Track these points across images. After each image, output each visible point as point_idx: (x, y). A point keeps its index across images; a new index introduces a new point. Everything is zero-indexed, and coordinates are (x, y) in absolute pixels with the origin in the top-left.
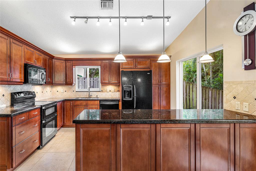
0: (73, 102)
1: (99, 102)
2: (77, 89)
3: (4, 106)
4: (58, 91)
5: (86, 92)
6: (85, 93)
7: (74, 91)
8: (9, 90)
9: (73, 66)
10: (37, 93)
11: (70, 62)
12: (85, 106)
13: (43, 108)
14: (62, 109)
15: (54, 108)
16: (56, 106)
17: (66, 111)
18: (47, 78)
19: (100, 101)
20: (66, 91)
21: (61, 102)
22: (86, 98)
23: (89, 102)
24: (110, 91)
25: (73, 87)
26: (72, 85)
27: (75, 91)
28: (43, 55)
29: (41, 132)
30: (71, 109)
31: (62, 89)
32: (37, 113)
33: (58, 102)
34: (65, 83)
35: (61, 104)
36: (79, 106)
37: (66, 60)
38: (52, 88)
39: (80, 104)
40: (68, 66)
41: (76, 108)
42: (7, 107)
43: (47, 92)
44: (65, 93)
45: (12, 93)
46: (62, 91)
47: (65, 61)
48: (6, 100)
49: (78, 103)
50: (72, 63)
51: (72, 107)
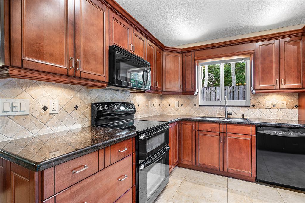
0: (197, 124)
1: (254, 128)
2: (201, 102)
3: (78, 126)
4: (169, 105)
5: (218, 108)
6: (216, 108)
7: (195, 105)
8: (88, 97)
9: (196, 61)
10: (139, 106)
11: (190, 55)
12: (221, 134)
13: (142, 137)
14: (176, 136)
15: (163, 135)
16: (167, 132)
17: (184, 140)
18: (154, 82)
19: (257, 126)
20: (182, 105)
21: (175, 123)
22: (219, 118)
23: (230, 127)
24: (274, 106)
25: (194, 98)
26: (194, 94)
27: (197, 106)
28: (147, 40)
29: (136, 189)
30: (194, 137)
31: (176, 102)
32: (126, 149)
33: (171, 123)
34: (181, 90)
35: (176, 126)
36: (209, 133)
37: (184, 52)
38: (161, 100)
39: (210, 130)
40: (187, 62)
41: (203, 136)
42: (83, 129)
43: (154, 105)
44: (181, 108)
45: (92, 104)
46: (175, 104)
47: (182, 53)
48: (83, 116)
49: (207, 126)
50: (193, 56)
51: (194, 133)
